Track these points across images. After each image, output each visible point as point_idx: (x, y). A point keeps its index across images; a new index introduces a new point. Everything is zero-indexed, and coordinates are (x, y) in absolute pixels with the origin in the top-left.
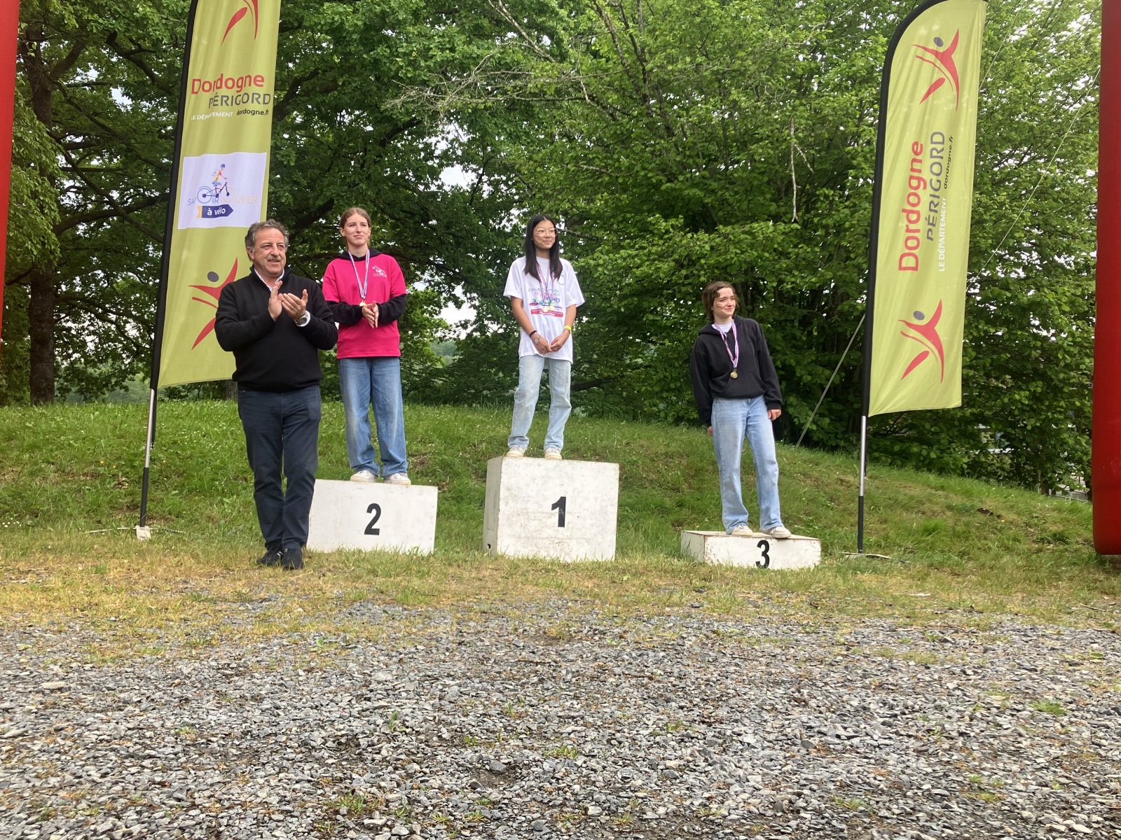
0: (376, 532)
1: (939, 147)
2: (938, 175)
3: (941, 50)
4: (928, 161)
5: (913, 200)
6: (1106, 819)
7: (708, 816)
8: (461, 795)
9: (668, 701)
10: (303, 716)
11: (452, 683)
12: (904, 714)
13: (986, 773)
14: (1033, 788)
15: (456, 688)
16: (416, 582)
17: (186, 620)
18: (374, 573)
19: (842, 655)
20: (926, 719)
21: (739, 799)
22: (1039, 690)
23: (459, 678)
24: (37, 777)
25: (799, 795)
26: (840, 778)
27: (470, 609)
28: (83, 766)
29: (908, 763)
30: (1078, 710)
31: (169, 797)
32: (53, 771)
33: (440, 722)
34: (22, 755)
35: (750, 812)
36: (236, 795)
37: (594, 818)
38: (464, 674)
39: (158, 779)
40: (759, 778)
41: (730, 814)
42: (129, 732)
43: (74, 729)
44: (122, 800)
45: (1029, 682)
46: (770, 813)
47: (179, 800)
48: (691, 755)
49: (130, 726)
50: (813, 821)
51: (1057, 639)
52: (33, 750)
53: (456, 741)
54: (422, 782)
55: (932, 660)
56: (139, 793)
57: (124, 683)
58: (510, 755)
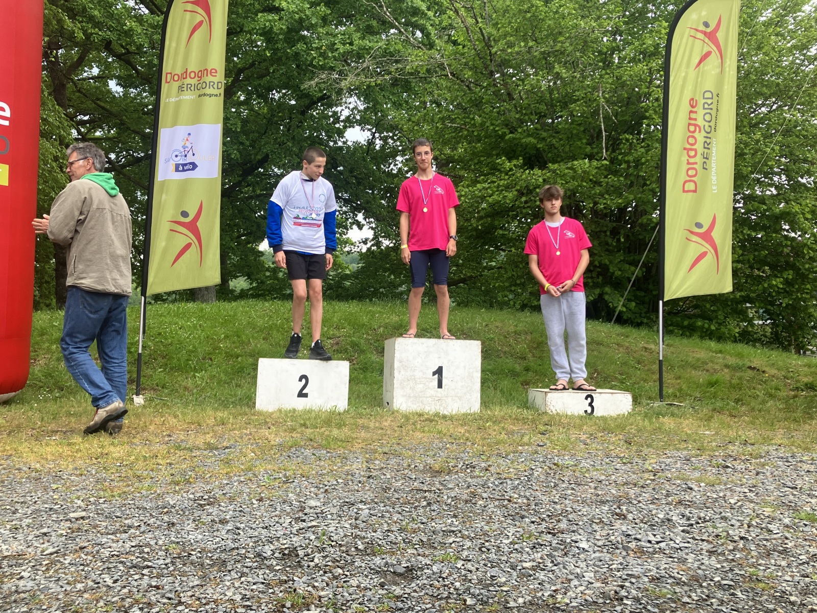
0: (306, 395)
1: (709, 101)
2: (710, 122)
3: (708, 30)
4: (701, 112)
5: (691, 141)
7: (555, 604)
8: (373, 592)
9: (523, 517)
10: (256, 534)
11: (364, 507)
12: (699, 523)
13: (762, 568)
14: (797, 579)
15: (367, 511)
16: (335, 432)
17: (171, 464)
18: (304, 425)
19: (651, 480)
20: (715, 527)
21: (578, 591)
22: (799, 503)
23: (369, 503)
24: (68, 583)
25: (622, 587)
26: (652, 573)
27: (375, 451)
28: (100, 575)
29: (703, 561)
31: (163, 596)
32: (79, 579)
33: (356, 537)
34: (57, 567)
35: (586, 600)
36: (211, 595)
37: (471, 607)
38: (372, 500)
39: (154, 584)
40: (592, 575)
41: (571, 602)
42: (133, 549)
43: (93, 547)
44: (129, 600)
45: (791, 497)
46: (601, 601)
47: (170, 599)
48: (541, 558)
49: (133, 544)
50: (633, 607)
51: (812, 464)
52: (65, 564)
53: (369, 551)
54: (344, 582)
55: (718, 482)
56: (141, 595)
57: (128, 512)
58: (409, 561)
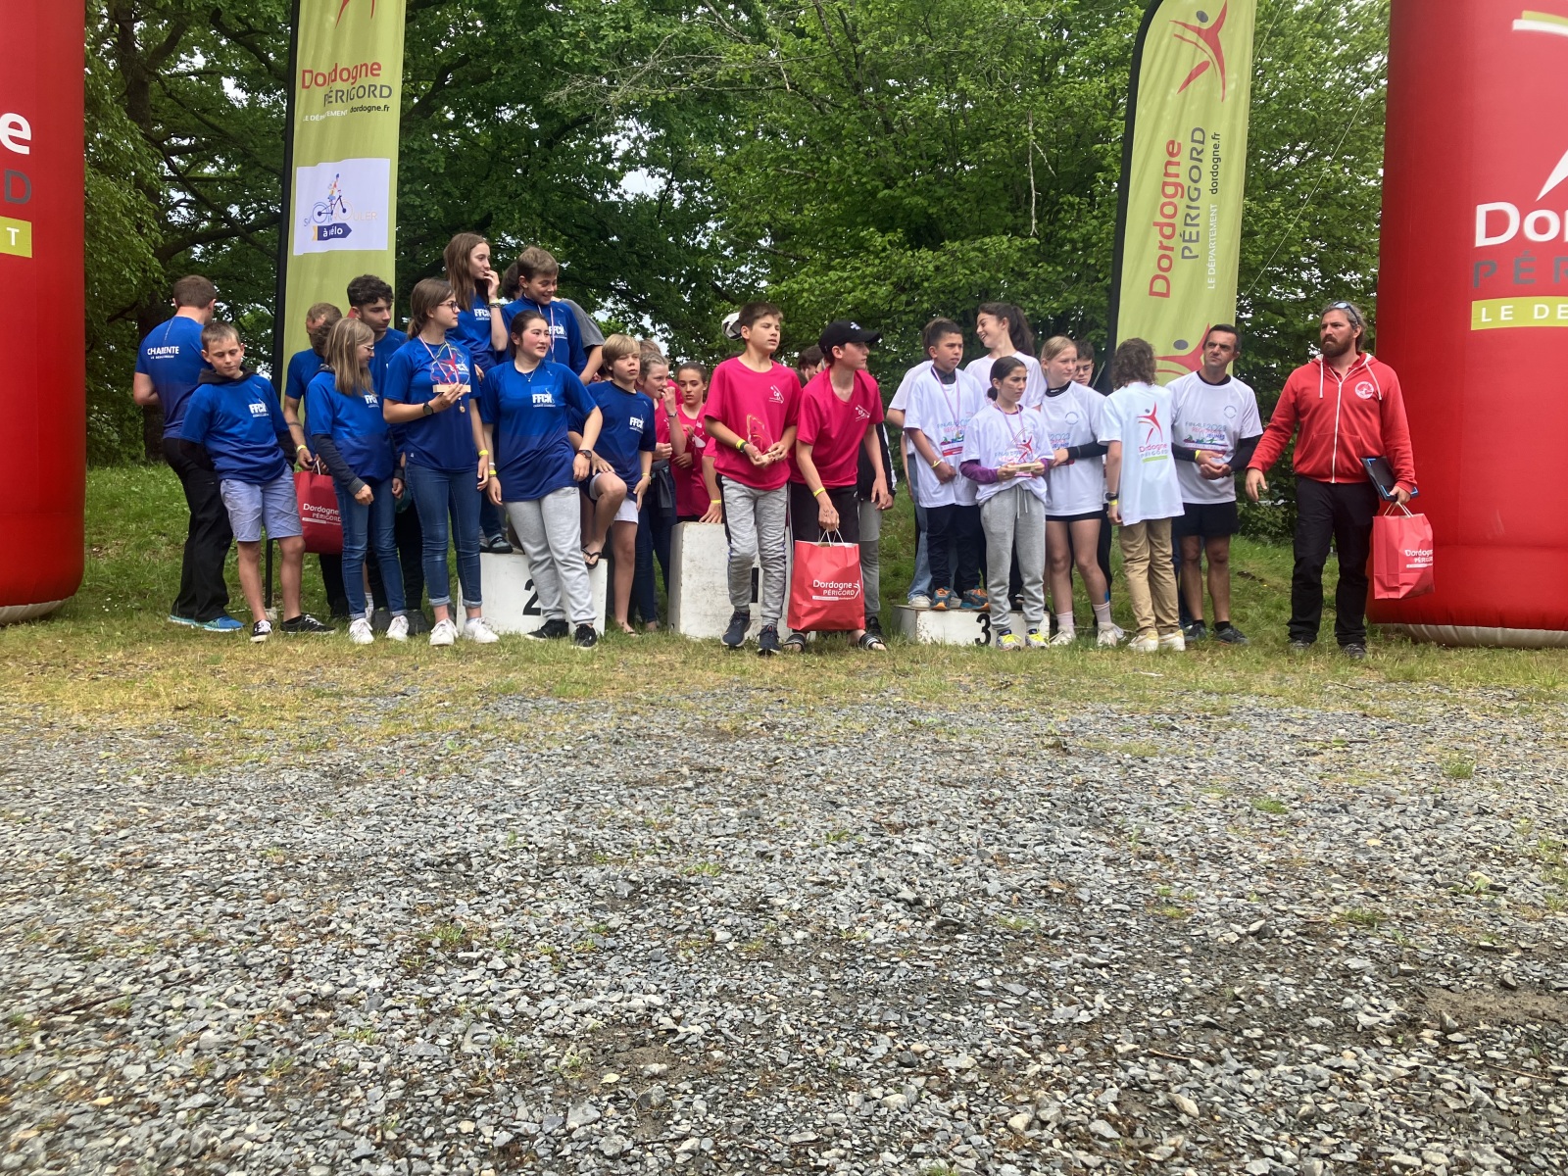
1: (1199, 147)
2: (1197, 182)
3: (1205, 26)
5: (1168, 210)
6: (1298, 934)
7: (850, 940)
8: (575, 922)
9: (837, 806)
13: (1178, 884)
14: (1225, 900)
16: (578, 671)
17: (304, 719)
18: (529, 658)
21: (891, 920)
22: (1264, 786)
23: (603, 784)
28: (147, 896)
29: (1094, 875)
30: (1301, 808)
31: (238, 931)
33: (569, 836)
35: (898, 935)
37: (721, 945)
39: (230, 910)
41: (876, 938)
42: (208, 856)
43: (145, 852)
44: (185, 936)
45: (1255, 776)
47: (250, 934)
48: (848, 870)
49: (211, 847)
50: (970, 945)
51: (1304, 724)
53: (584, 859)
54: (534, 907)
55: (1152, 751)
56: (206, 926)
58: (642, 873)
